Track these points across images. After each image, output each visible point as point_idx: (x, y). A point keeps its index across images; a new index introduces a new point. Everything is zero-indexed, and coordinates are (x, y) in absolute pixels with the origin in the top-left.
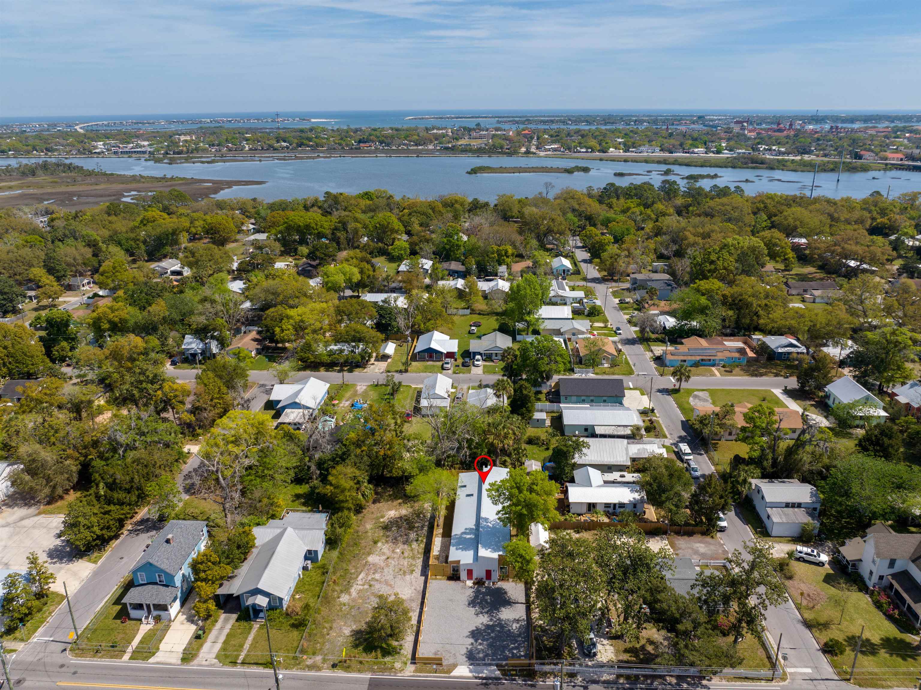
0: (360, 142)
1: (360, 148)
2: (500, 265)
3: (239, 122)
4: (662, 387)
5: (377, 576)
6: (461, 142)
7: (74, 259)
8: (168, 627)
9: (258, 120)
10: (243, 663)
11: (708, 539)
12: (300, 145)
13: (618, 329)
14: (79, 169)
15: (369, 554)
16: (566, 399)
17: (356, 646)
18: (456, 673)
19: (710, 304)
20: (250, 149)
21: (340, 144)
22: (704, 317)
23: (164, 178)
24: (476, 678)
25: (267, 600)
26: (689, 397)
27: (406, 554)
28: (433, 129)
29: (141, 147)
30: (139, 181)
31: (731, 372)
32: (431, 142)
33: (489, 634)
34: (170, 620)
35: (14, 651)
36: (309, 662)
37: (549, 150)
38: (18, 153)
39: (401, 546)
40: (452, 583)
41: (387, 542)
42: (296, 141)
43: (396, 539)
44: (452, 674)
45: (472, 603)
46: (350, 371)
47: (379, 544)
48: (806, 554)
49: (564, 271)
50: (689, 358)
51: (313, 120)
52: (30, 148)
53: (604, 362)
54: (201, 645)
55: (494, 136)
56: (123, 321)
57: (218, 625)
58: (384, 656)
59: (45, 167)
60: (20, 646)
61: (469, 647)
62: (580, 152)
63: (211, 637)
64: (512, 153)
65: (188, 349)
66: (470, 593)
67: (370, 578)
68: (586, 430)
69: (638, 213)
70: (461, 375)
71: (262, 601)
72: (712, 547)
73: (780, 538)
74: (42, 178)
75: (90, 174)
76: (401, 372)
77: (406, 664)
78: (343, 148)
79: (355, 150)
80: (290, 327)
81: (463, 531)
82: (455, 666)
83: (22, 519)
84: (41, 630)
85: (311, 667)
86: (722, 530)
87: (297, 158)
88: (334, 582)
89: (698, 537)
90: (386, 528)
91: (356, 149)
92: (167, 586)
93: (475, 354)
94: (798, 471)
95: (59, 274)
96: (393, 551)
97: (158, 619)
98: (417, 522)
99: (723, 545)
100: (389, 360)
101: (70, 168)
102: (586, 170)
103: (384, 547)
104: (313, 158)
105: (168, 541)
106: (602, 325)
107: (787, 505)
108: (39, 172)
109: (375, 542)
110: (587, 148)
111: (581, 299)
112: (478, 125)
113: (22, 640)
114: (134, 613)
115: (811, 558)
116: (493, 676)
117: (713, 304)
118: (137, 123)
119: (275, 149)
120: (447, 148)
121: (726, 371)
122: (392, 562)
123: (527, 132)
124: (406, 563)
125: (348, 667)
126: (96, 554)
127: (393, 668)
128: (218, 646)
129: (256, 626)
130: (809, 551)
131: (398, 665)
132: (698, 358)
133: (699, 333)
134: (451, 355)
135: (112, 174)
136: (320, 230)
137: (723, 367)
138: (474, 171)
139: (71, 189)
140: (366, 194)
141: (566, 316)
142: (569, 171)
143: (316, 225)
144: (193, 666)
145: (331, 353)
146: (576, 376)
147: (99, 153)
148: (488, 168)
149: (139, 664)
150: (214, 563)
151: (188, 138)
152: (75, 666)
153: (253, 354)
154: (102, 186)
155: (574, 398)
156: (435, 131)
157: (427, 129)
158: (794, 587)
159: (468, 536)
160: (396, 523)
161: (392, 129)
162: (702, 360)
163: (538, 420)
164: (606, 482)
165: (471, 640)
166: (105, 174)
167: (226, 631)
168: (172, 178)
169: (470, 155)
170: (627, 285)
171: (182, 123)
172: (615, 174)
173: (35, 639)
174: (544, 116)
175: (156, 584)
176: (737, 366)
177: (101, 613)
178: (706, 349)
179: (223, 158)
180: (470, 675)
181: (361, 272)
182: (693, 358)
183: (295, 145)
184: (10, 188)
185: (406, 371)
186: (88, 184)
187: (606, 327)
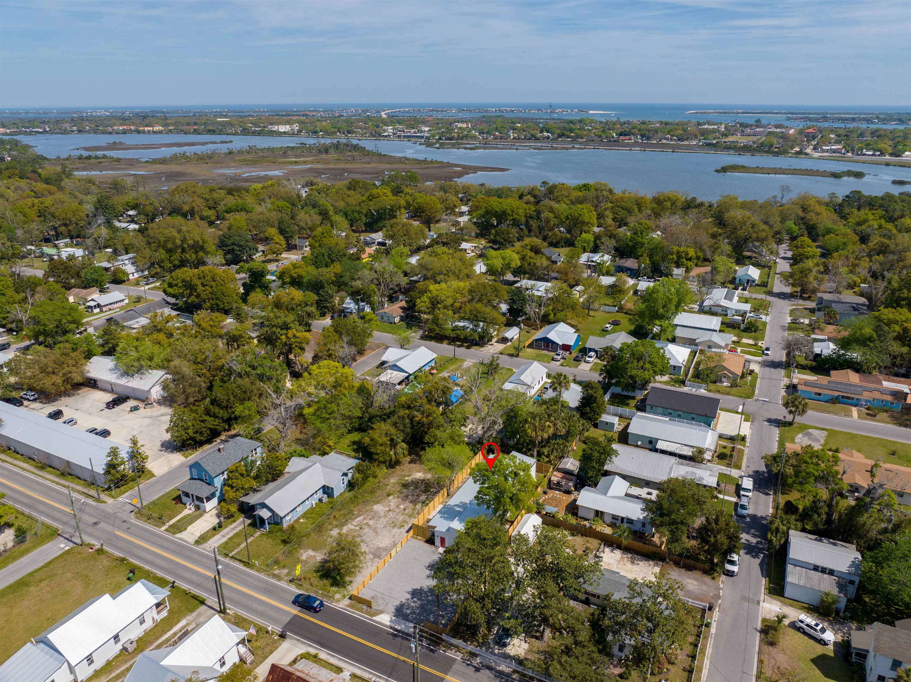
0: (621, 134)
1: (618, 141)
2: (678, 266)
3: (521, 112)
4: (774, 417)
5: (371, 522)
6: (731, 139)
7: (307, 224)
8: (201, 515)
9: (539, 110)
10: (232, 557)
11: (707, 579)
12: (560, 136)
13: (767, 349)
14: (362, 149)
15: (378, 503)
16: (652, 408)
17: (317, 571)
18: (377, 618)
19: (875, 336)
20: (514, 138)
21: (600, 136)
22: (865, 350)
23: (425, 161)
24: (391, 628)
25: (271, 514)
26: (798, 433)
27: (406, 512)
28: (705, 124)
29: (422, 132)
30: (403, 163)
31: (875, 416)
32: (696, 137)
33: (428, 596)
34: (205, 511)
35: (105, 502)
36: (277, 572)
37: (827, 151)
38: (327, 133)
39: (407, 504)
40: (427, 545)
41: (398, 497)
42: (558, 131)
43: (407, 497)
44: (374, 618)
45: (431, 567)
46: (468, 347)
47: (391, 497)
48: (807, 625)
49: (748, 281)
50: (826, 392)
51: (591, 112)
52: (336, 130)
53: (724, 379)
54: (214, 536)
55: (770, 133)
56: (300, 277)
57: (234, 525)
58: (332, 585)
59: (337, 146)
60: (110, 501)
61: (404, 601)
62: (865, 155)
63: (224, 531)
64: (782, 152)
65: (347, 308)
66: (435, 557)
67: (365, 522)
68: (650, 442)
69: (876, 227)
70: (567, 368)
71: (265, 514)
72: (705, 588)
73: (794, 602)
74: (333, 155)
75: (369, 153)
76: (511, 355)
77: (344, 597)
78: (602, 140)
79: (613, 143)
80: (426, 300)
81: (457, 503)
82: (382, 612)
83: (162, 415)
84: (127, 494)
85: (275, 576)
86: (730, 574)
87: (552, 148)
88: (335, 517)
89: (697, 574)
90: (405, 486)
91: (614, 141)
92: (209, 484)
93: (591, 350)
94: (860, 537)
95: (287, 235)
96: (398, 507)
97: (198, 508)
98: (435, 488)
99: (720, 589)
100: (509, 343)
101: (356, 147)
102: (859, 175)
103: (393, 501)
104: (567, 149)
105: (219, 450)
106: (751, 342)
107: (816, 568)
108: (332, 151)
109: (389, 495)
110: (875, 150)
111: (745, 313)
112: (758, 121)
113: (113, 497)
114: (184, 499)
115: (812, 632)
116: (406, 631)
117: (879, 336)
118: (432, 111)
119: (537, 139)
120: (710, 145)
121: (868, 414)
122: (391, 514)
123: (811, 130)
124: (401, 518)
125: (301, 585)
126: (190, 451)
127: (333, 597)
128: (225, 539)
129: (258, 534)
130: (813, 623)
131: (337, 596)
132: (836, 394)
133: (856, 367)
134: (566, 348)
135: (385, 155)
136: (515, 216)
137: (867, 409)
138: (724, 170)
139: (348, 166)
140: (585, 186)
141: (712, 327)
142: (836, 175)
143: (513, 211)
144: (199, 548)
145: (455, 329)
146: (685, 389)
147: (386, 136)
148: (743, 167)
149: (169, 536)
150: (242, 475)
151: (464, 126)
152: (132, 524)
153: (397, 320)
154: (372, 165)
155: (660, 410)
156: (706, 126)
157: (699, 124)
158: (769, 654)
159: (458, 509)
160: (416, 484)
161: (661, 123)
162: (843, 397)
163: (607, 423)
164: (627, 495)
165: (409, 596)
166: (380, 155)
167: (235, 531)
168: (432, 162)
169: (732, 152)
170: (812, 305)
171: (470, 111)
172: (894, 182)
173: (122, 499)
174: (850, 114)
175: (202, 480)
176: (886, 411)
177: (167, 494)
178: (855, 386)
179: (486, 145)
180: (388, 624)
181: (523, 259)
182: (830, 393)
183: (556, 135)
184: (305, 163)
185: (517, 356)
186: (362, 163)
187: (756, 345)
